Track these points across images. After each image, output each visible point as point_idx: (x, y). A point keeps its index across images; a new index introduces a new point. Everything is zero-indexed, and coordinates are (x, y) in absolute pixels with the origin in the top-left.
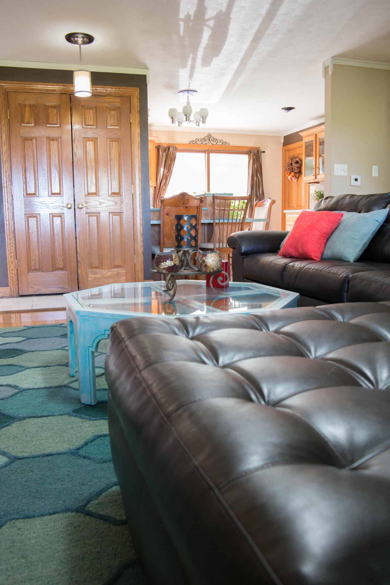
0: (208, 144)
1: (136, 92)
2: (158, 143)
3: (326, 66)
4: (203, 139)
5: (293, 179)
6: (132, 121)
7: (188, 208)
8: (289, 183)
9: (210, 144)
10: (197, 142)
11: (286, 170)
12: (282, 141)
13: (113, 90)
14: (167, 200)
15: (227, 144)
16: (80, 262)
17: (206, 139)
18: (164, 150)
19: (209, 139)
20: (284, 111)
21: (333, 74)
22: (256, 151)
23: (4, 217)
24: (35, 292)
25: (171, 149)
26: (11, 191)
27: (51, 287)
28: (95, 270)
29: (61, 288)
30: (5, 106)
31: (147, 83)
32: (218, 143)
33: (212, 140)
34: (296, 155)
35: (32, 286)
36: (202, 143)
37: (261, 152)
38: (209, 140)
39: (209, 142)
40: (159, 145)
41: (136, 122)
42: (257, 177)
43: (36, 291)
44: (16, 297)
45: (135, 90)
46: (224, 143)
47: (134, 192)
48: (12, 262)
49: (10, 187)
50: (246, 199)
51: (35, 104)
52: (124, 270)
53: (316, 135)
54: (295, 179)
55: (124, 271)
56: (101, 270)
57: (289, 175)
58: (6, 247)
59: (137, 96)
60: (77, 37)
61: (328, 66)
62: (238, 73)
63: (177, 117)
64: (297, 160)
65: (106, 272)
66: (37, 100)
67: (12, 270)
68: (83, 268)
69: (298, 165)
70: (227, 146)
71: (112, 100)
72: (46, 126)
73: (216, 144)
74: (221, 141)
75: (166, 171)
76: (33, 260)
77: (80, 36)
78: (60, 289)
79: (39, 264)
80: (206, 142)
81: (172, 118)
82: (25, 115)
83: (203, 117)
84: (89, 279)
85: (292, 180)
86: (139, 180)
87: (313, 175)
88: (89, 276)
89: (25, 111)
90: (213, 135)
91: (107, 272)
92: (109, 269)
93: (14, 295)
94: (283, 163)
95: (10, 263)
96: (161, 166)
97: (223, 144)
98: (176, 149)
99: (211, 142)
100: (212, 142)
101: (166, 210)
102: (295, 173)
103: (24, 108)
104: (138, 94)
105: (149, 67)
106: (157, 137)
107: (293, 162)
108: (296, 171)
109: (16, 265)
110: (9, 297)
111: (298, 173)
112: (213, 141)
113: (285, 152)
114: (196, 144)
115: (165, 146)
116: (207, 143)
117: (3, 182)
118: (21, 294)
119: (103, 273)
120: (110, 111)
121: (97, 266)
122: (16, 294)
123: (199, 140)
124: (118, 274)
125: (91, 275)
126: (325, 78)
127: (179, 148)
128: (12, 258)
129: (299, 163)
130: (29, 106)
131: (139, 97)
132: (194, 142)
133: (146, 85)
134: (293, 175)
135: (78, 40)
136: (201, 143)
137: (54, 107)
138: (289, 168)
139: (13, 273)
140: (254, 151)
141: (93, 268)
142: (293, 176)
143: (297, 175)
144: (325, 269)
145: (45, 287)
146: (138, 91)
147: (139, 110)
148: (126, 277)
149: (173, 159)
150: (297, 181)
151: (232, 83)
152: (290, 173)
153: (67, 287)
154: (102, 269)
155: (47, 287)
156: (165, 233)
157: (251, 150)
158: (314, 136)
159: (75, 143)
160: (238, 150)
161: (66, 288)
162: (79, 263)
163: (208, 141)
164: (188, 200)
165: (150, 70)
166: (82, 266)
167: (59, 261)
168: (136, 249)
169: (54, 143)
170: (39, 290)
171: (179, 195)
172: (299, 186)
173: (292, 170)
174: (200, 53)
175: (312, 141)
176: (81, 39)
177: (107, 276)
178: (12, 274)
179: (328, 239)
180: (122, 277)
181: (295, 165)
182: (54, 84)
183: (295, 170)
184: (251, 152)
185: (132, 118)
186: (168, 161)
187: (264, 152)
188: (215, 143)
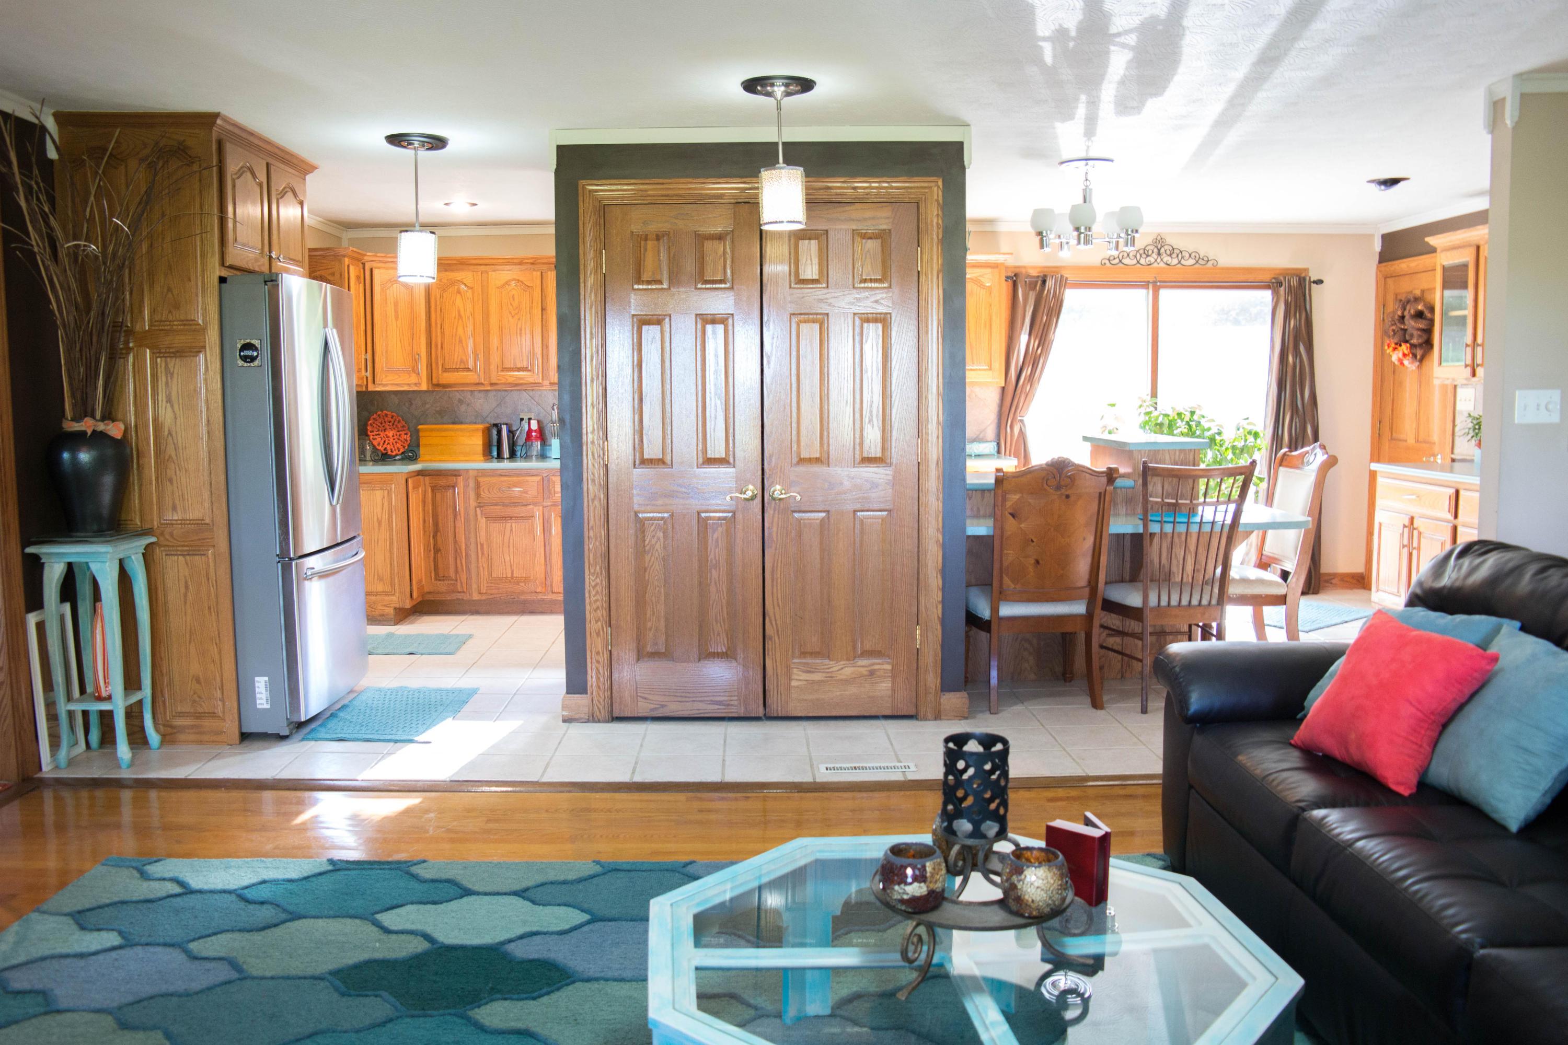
0: (1155, 265)
1: (936, 189)
2: (1016, 267)
3: (1496, 99)
4: (1142, 252)
5: (1406, 362)
6: (922, 267)
7: (1072, 498)
8: (1394, 372)
9: (1162, 265)
10: (1124, 261)
11: (1385, 333)
12: (1377, 246)
13: (873, 185)
14: (1014, 477)
15: (1210, 264)
16: (771, 639)
17: (1150, 252)
18: (1032, 286)
19: (1159, 250)
20: (1373, 185)
21: (1517, 123)
22: (1294, 282)
23: (583, 519)
24: (652, 710)
25: (1050, 283)
26: (604, 454)
27: (694, 701)
28: (809, 660)
29: (720, 705)
30: (598, 241)
31: (966, 163)
32: (1183, 262)
33: (1168, 252)
34: (1418, 293)
35: (646, 696)
36: (1138, 262)
37: (1310, 282)
38: (1159, 254)
39: (1159, 260)
40: (1017, 270)
41: (932, 269)
42: (1297, 353)
43: (656, 709)
44: (605, 721)
45: (933, 184)
46: (1201, 262)
47: (922, 458)
48: (598, 634)
49: (601, 442)
50: (1241, 474)
51: (672, 231)
52: (888, 663)
53: (1478, 248)
54: (1412, 363)
55: (889, 667)
56: (827, 661)
57: (1395, 349)
58: (584, 594)
59: (937, 201)
60: (772, 85)
61: (1504, 100)
62: (1224, 122)
63: (1054, 230)
64: (1420, 307)
65: (837, 668)
66: (676, 221)
67: (598, 653)
68: (778, 654)
69: (1421, 325)
70: (1209, 269)
71: (868, 214)
72: (696, 288)
73: (1179, 262)
74: (1193, 256)
75: (1034, 343)
76: (650, 629)
77: (779, 82)
78: (717, 707)
79: (666, 640)
80: (1148, 258)
81: (1040, 234)
82: (644, 261)
83: (1127, 231)
84: (794, 683)
85: (1402, 364)
86: (938, 423)
87: (1466, 366)
88: (794, 677)
89: (646, 250)
90: (1169, 240)
91: (842, 668)
92: (848, 659)
93: (600, 717)
94: (1377, 309)
95: (594, 634)
96: (1022, 329)
97: (1197, 262)
98: (1063, 283)
99: (1165, 260)
100: (1167, 259)
101: (1008, 504)
102: (1413, 346)
103: (643, 243)
104: (940, 193)
105: (970, 123)
106: (1012, 254)
107: (1406, 313)
108: (1415, 341)
109: (608, 641)
110: (588, 721)
111: (1420, 345)
112: (1170, 255)
113: (1384, 279)
114: (1121, 265)
115: (1034, 273)
116: (1153, 260)
117: (584, 431)
118: (615, 715)
119: (831, 670)
120: (864, 241)
121: (818, 650)
122: (604, 714)
123: (1131, 255)
124: (872, 673)
125: (800, 673)
126: (1492, 132)
127: (1070, 276)
128: (599, 623)
129: (1426, 319)
130: (654, 236)
131: (941, 202)
132: (1117, 261)
133: (963, 169)
134: (1406, 352)
135: (773, 92)
136: (1135, 262)
137: (720, 237)
138: (1394, 331)
139: (601, 660)
140: (1289, 282)
141: (803, 654)
142: (1404, 355)
143: (1419, 353)
144: (1410, 881)
145: (679, 699)
146: (938, 187)
147: (940, 237)
148: (893, 683)
149: (1056, 310)
150: (1419, 367)
151: (1210, 143)
152: (1396, 344)
153: (736, 703)
154: (829, 658)
155: (684, 699)
156: (1005, 564)
157: (1282, 278)
158: (1473, 250)
159: (768, 330)
160: (1242, 277)
161: (732, 705)
162: (770, 642)
163: (1154, 255)
164: (1072, 478)
165: (972, 127)
166: (778, 650)
167: (718, 634)
168: (922, 608)
169: (714, 332)
170: (663, 706)
171: (1047, 464)
172: (1423, 380)
173: (1403, 338)
174: (1108, 92)
175: (1465, 266)
176: (783, 88)
177: (842, 677)
178: (598, 662)
179: (1445, 726)
180: (881, 682)
181: (1412, 323)
182: (721, 180)
183: (1412, 336)
184: (1281, 284)
185: (922, 261)
186: (1040, 314)
187: (1320, 282)
188: (1175, 261)
